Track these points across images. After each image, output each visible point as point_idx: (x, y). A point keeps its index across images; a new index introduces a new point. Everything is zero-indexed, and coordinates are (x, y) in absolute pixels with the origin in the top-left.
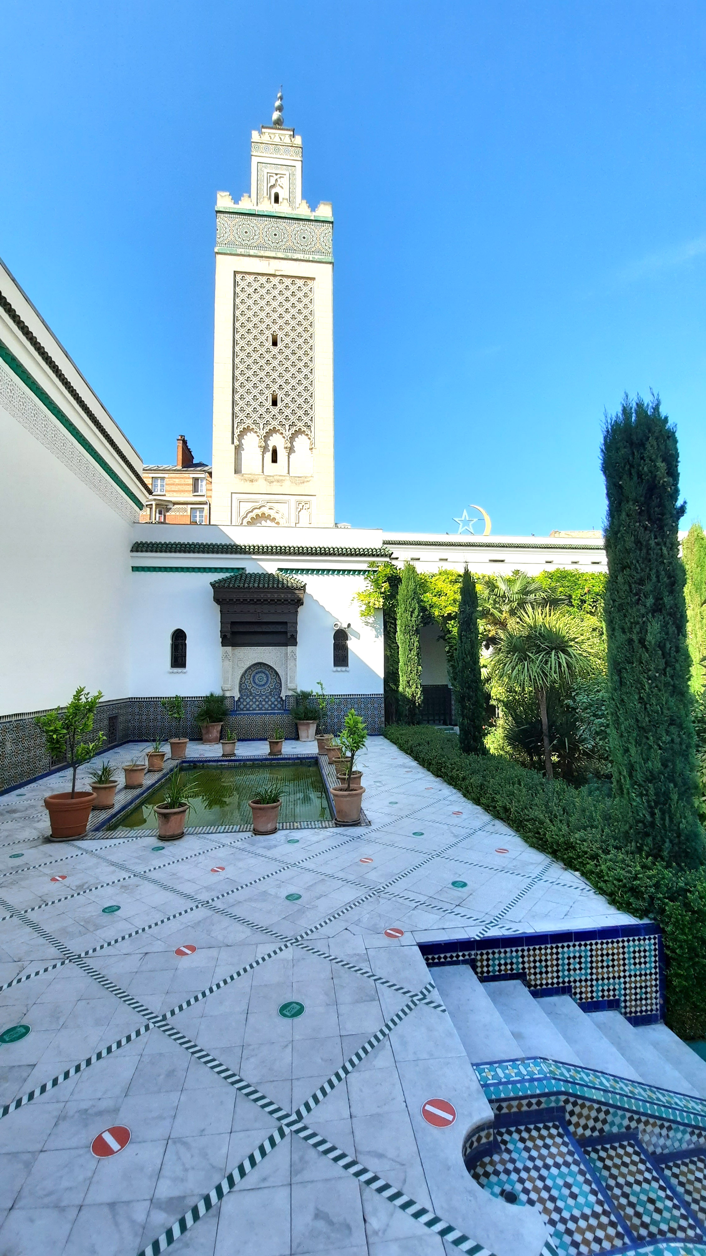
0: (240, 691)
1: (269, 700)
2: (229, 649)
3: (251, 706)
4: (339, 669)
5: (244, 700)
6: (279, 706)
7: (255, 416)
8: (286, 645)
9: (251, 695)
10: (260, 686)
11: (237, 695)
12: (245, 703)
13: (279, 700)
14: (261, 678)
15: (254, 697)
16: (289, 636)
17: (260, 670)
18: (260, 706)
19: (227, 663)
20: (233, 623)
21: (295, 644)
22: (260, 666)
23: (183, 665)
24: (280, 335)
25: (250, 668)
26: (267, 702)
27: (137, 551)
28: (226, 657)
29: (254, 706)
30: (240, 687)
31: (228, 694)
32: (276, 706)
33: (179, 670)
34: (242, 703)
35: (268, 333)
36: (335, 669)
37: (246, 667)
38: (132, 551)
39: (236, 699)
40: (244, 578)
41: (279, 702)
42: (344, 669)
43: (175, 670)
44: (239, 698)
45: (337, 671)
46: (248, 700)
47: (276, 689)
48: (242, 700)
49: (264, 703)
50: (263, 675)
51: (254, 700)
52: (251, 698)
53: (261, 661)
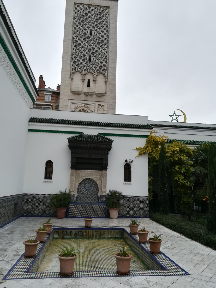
0: (78, 192)
1: (92, 197)
2: (74, 171)
3: (83, 200)
4: (127, 183)
5: (80, 197)
6: (97, 200)
7: (81, 66)
8: (102, 169)
9: (83, 194)
10: (87, 190)
11: (76, 194)
12: (80, 198)
13: (97, 197)
14: (88, 186)
15: (84, 195)
16: (104, 166)
17: (88, 182)
18: (87, 200)
19: (73, 177)
20: (77, 158)
21: (106, 169)
22: (88, 181)
23: (51, 178)
24: (94, 31)
25: (83, 181)
26: (91, 198)
27: (32, 122)
28: (72, 175)
29: (84, 200)
30: (78, 190)
31: (72, 193)
32: (95, 200)
33: (49, 180)
34: (78, 198)
35: (88, 30)
36: (125, 183)
37: (82, 180)
38: (29, 122)
39: (76, 196)
40: (83, 136)
41: (97, 198)
42: (129, 183)
43: (47, 180)
44: (77, 196)
45: (126, 184)
46: (81, 197)
47: (95, 191)
48: (78, 197)
49: (89, 198)
50: (89, 184)
51: (84, 197)
52: (83, 195)
53: (89, 177)
